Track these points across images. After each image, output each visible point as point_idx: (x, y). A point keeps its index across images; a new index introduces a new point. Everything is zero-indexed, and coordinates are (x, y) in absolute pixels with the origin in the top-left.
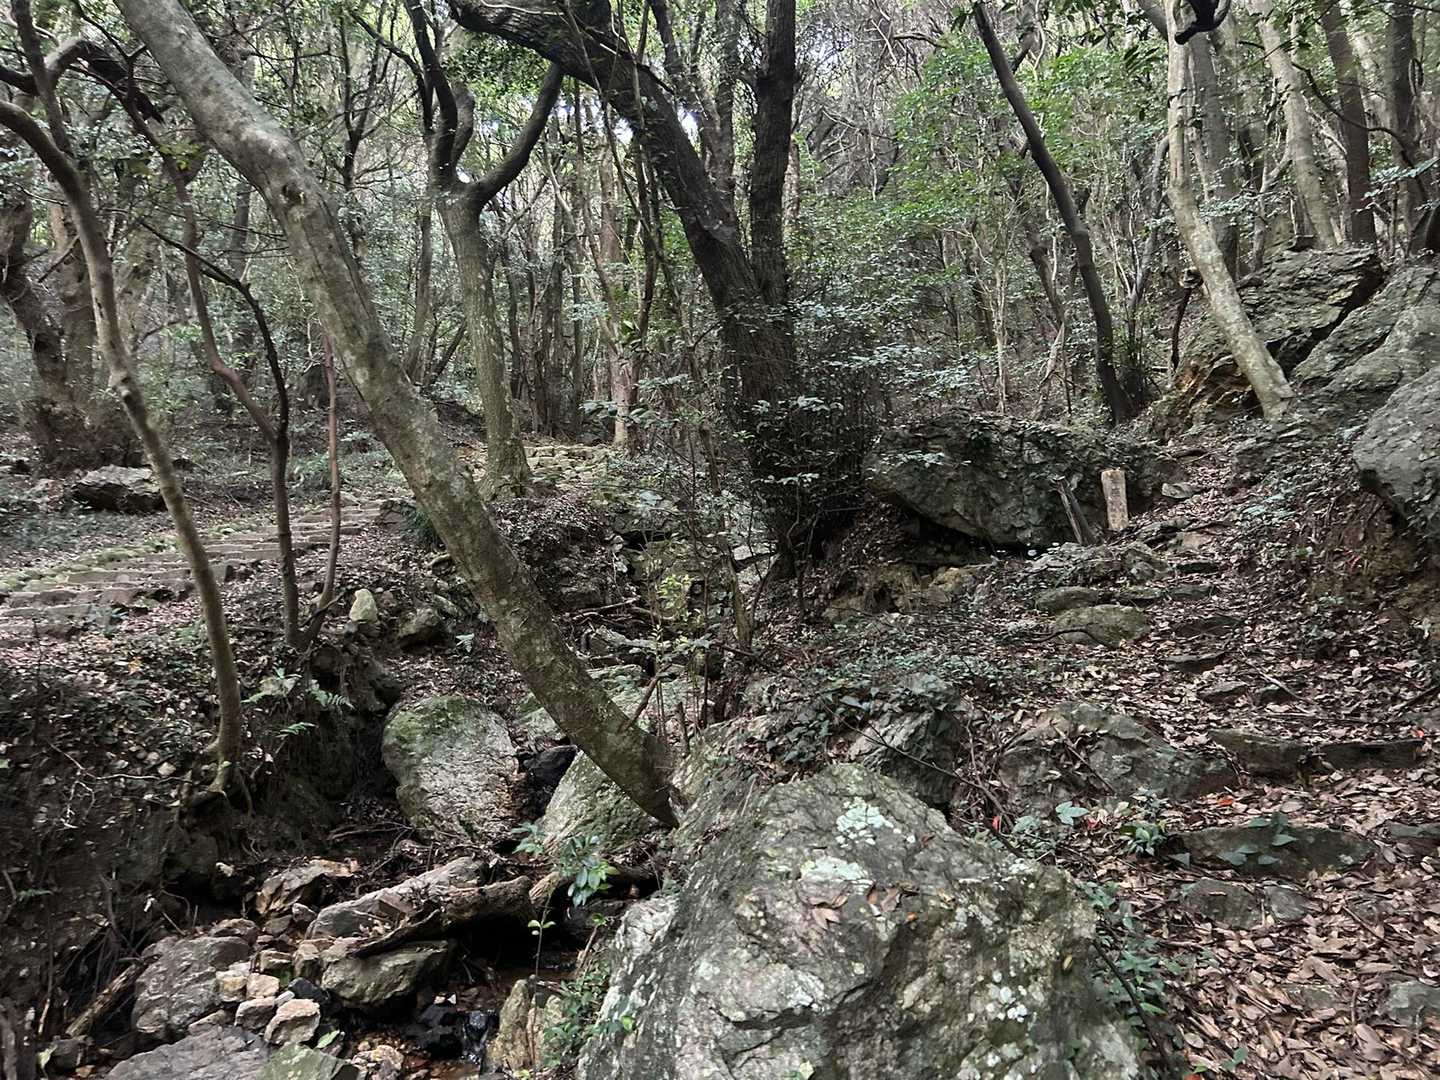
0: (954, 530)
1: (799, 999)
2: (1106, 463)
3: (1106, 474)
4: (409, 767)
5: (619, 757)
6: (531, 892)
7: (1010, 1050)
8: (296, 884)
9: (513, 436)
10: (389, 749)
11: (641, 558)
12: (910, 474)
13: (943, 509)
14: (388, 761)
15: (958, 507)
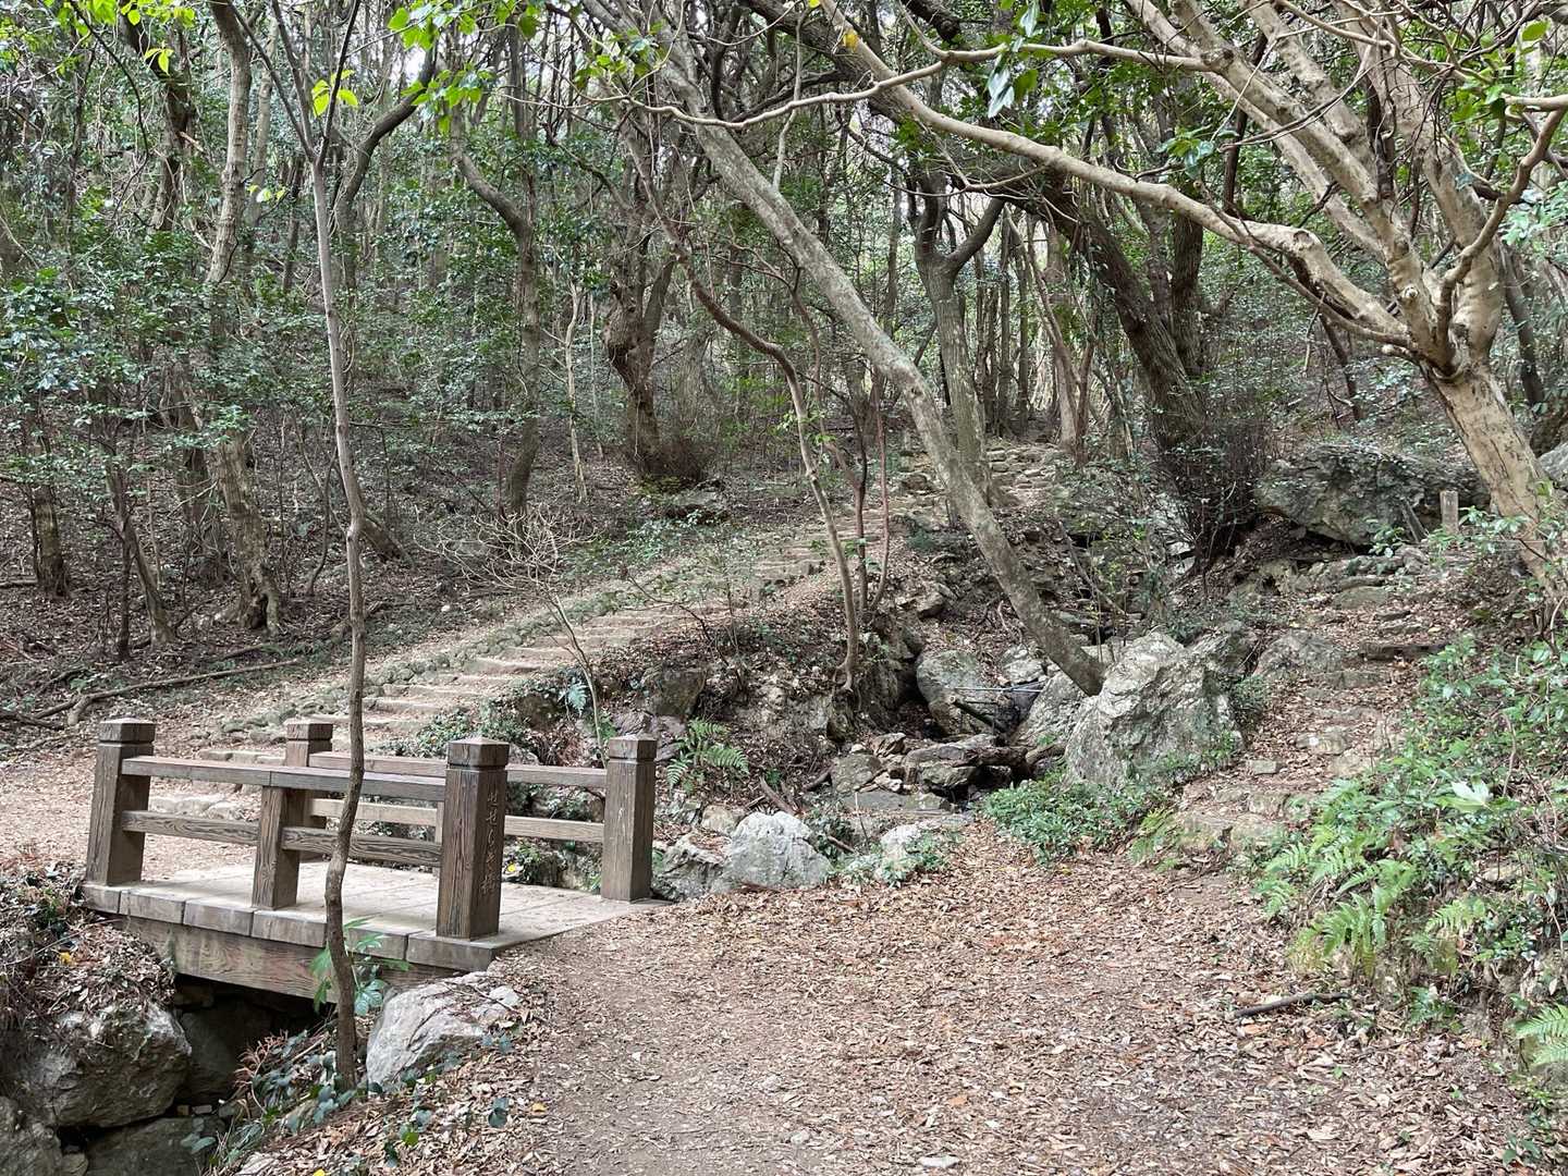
0: (1323, 536)
1: (1132, 687)
2: (1444, 485)
3: (1444, 493)
4: (936, 691)
5: (1076, 667)
6: (1027, 756)
7: (1191, 700)
8: (892, 740)
9: (981, 458)
10: (921, 680)
11: (1088, 554)
12: (1289, 496)
13: (1314, 521)
14: (921, 688)
15: (1325, 520)
